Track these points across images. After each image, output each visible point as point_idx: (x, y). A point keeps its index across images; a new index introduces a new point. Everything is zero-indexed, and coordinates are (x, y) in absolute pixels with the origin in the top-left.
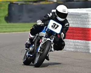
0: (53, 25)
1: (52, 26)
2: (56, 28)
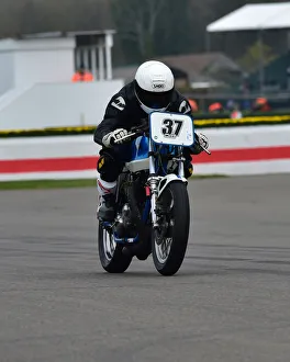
0: (164, 126)
1: (164, 131)
2: (177, 133)
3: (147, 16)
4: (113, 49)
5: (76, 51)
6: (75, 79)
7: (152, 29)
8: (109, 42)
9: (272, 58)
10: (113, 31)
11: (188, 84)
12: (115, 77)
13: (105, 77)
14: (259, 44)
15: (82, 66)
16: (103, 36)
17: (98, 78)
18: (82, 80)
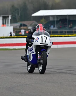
3: (18, 12)
4: (11, 19)
5: (2, 20)
6: (2, 26)
7: (19, 15)
8: (10, 18)
9: (46, 22)
10: (11, 15)
11: (27, 28)
12: (11, 26)
13: (9, 26)
14: (43, 19)
15: (4, 23)
16: (9, 16)
17: (7, 26)
18: (4, 26)
